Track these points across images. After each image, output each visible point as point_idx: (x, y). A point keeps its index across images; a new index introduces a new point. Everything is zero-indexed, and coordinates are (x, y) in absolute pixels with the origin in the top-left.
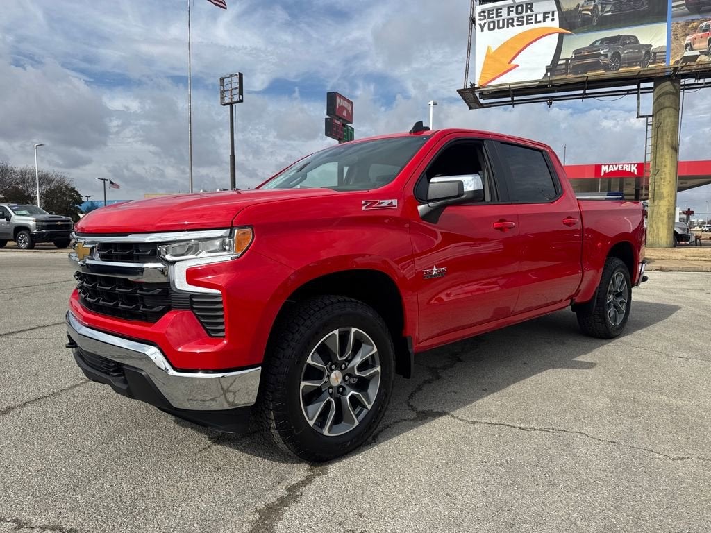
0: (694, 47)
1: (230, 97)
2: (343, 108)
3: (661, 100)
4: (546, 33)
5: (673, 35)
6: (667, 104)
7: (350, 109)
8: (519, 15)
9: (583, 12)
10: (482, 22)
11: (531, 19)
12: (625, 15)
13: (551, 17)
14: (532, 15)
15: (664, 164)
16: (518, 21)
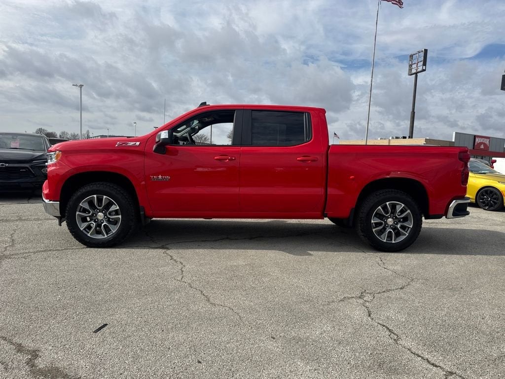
1: (416, 68)
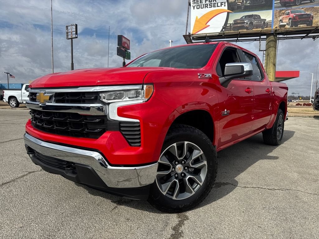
0: (283, 21)
1: (71, 35)
2: (125, 43)
3: (269, 44)
4: (222, 12)
5: (275, 15)
6: (272, 45)
7: (128, 43)
8: (210, 3)
9: (238, 3)
10: (194, 5)
11: (216, 5)
12: (255, 5)
13: (224, 5)
14: (216, 3)
15: (270, 71)
16: (210, 5)
